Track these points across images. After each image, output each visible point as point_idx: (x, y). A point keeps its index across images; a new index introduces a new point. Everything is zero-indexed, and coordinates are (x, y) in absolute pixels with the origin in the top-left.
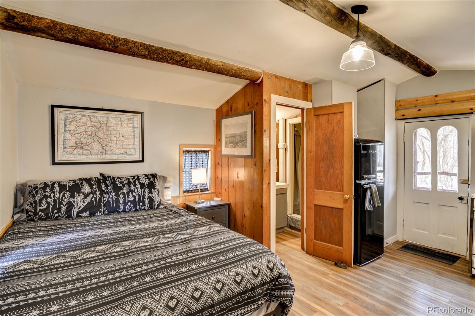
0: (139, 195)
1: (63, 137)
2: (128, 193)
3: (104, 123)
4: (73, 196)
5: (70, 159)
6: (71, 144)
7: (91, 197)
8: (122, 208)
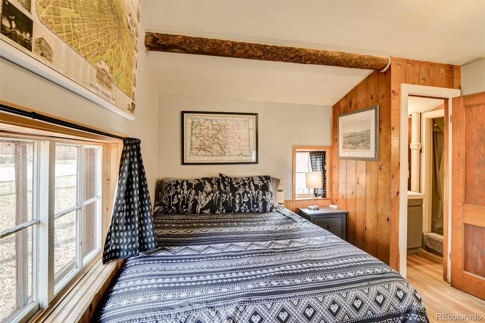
0: (253, 197)
1: (190, 140)
2: (243, 194)
3: (223, 126)
4: (197, 194)
5: (196, 160)
6: (196, 146)
7: (212, 196)
8: (238, 208)
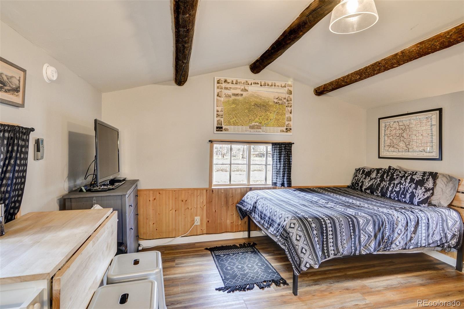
0: (404, 188)
1: (383, 139)
2: (397, 184)
3: (407, 126)
4: (365, 178)
5: (387, 154)
6: (387, 144)
7: (373, 181)
